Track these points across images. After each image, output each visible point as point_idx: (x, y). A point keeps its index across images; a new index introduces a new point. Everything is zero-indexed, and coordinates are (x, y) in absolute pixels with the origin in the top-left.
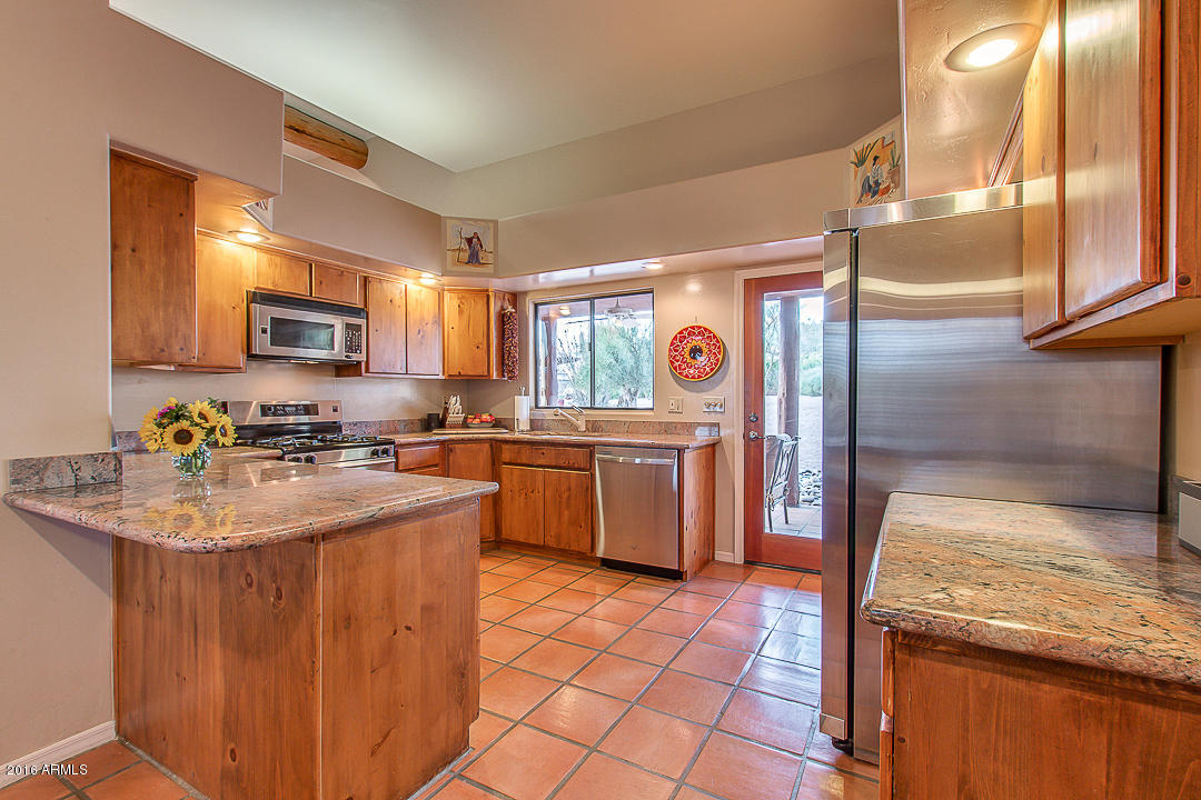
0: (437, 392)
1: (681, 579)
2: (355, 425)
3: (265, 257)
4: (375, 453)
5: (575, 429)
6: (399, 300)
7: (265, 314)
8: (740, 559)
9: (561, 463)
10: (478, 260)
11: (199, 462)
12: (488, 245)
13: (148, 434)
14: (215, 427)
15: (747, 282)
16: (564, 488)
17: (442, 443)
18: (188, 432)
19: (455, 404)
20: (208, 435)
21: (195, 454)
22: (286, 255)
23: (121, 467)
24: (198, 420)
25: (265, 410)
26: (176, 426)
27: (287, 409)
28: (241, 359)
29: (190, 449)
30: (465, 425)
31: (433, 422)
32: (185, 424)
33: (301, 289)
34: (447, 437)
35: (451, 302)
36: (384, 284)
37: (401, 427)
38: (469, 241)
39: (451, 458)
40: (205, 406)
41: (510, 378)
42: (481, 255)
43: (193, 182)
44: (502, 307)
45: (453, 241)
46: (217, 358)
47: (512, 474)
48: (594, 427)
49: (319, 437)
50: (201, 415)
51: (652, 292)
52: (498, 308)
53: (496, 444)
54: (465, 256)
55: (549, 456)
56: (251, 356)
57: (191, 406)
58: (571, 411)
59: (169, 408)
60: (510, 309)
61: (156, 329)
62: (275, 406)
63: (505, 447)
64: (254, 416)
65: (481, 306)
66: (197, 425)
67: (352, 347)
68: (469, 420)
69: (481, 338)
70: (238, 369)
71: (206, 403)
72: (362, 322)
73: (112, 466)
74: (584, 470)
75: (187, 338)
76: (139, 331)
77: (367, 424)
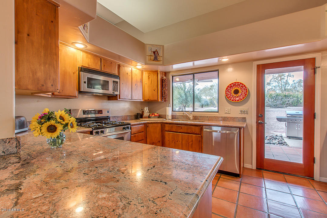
0: (139, 106)
1: (239, 177)
2: (114, 117)
3: (85, 55)
4: (124, 128)
5: (189, 119)
6: (130, 74)
7: (85, 76)
8: (254, 167)
9: (189, 131)
10: (157, 59)
11: (60, 141)
12: (161, 54)
13: (34, 127)
14: (68, 123)
15: (258, 66)
16: (190, 141)
17: (144, 124)
18: (55, 126)
19: (146, 110)
20: (64, 127)
21: (58, 137)
22: (92, 54)
23: (20, 145)
24: (59, 120)
25: (84, 112)
26: (48, 123)
27: (92, 112)
28: (76, 93)
29: (55, 135)
30: (149, 117)
31: (139, 116)
32: (52, 122)
33: (97, 67)
34: (147, 122)
35: (145, 75)
36: (125, 68)
37: (128, 118)
38: (154, 52)
39: (148, 129)
40: (63, 113)
41: (165, 101)
42: (158, 57)
43: (58, 7)
44: (162, 77)
45: (149, 53)
46: (68, 92)
47: (169, 135)
48: (195, 118)
49: (103, 122)
50: (61, 118)
51: (218, 71)
52: (161, 77)
53: (163, 124)
54: (153, 58)
55: (184, 129)
56: (80, 92)
57: (56, 113)
58: (188, 113)
59: (45, 114)
60: (165, 78)
61: (40, 75)
62: (88, 111)
63: (166, 125)
64: (80, 114)
65: (155, 77)
66: (59, 123)
67: (115, 89)
68: (151, 115)
69: (155, 87)
70: (75, 97)
71: (64, 111)
72: (118, 80)
73: (14, 145)
74: (198, 134)
75: (55, 80)
76: (31, 75)
77: (118, 117)
